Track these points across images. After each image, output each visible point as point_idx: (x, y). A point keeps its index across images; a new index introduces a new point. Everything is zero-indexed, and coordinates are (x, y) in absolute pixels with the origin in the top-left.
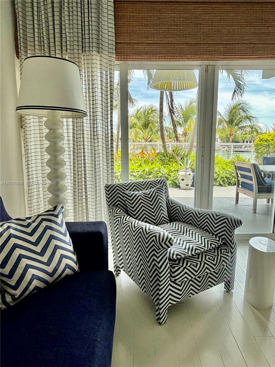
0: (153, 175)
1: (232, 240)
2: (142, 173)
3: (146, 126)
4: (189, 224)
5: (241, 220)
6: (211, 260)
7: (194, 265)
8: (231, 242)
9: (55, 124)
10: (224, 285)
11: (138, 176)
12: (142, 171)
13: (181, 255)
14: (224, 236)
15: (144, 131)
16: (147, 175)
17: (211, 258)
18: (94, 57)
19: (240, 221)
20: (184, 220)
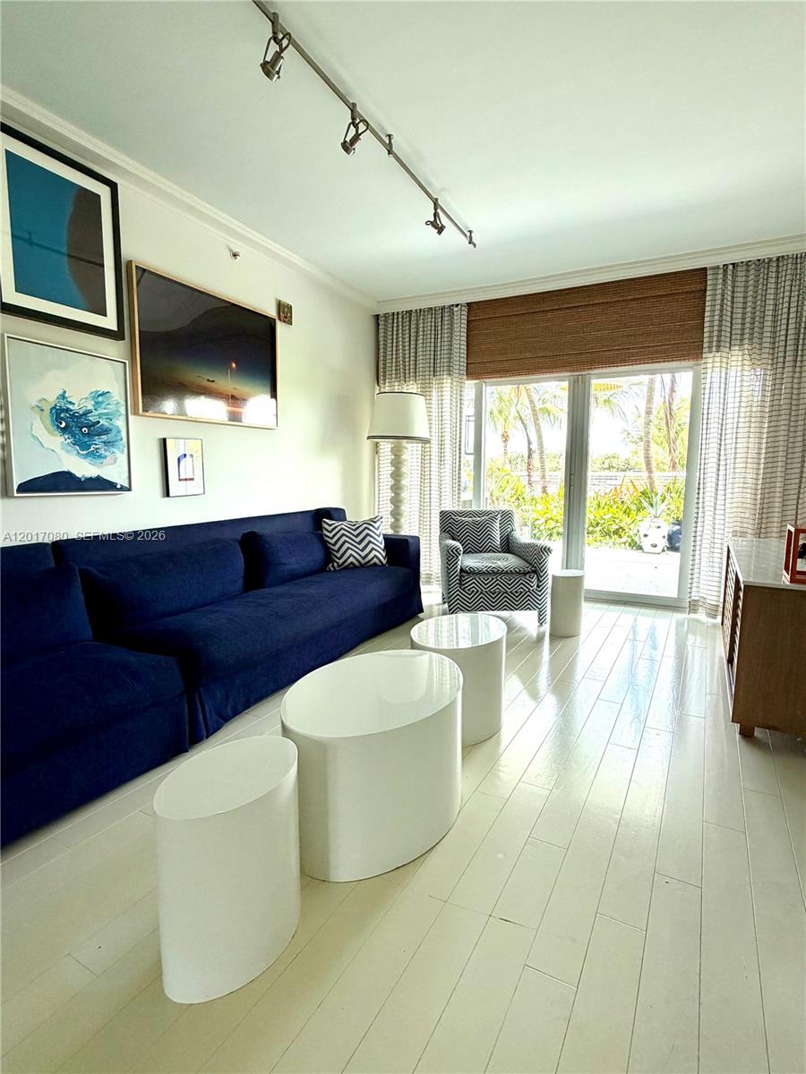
6: (507, 580)
7: (483, 578)
9: (399, 451)
17: (507, 577)
18: (445, 381)
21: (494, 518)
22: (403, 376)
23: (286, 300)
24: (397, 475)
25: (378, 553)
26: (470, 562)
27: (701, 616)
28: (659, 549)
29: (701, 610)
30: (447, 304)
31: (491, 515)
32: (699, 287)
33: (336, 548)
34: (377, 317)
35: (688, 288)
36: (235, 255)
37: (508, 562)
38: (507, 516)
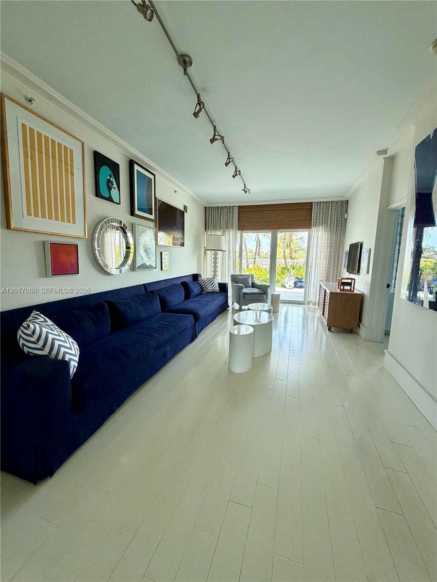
9: (216, 255)
18: (231, 231)
21: (249, 277)
22: (215, 228)
23: (186, 205)
24: (215, 263)
25: (217, 289)
26: (245, 290)
27: (311, 306)
28: (291, 287)
29: (311, 304)
30: (231, 206)
31: (248, 276)
32: (310, 207)
33: (204, 287)
34: (206, 208)
35: (307, 207)
36: (175, 192)
37: (256, 290)
38: (252, 276)
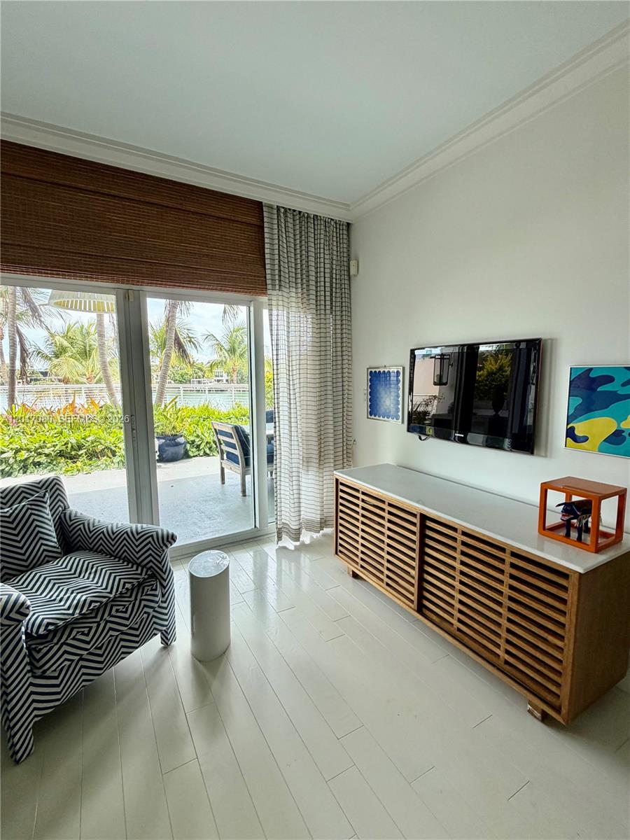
0: (85, 450)
1: (163, 567)
2: (64, 448)
3: (86, 354)
4: (100, 552)
5: (174, 533)
6: (122, 612)
7: (83, 634)
8: (162, 571)
10: (160, 639)
11: (53, 454)
12: (63, 443)
13: (58, 622)
14: (151, 564)
15: (84, 363)
16: (75, 450)
17: (121, 608)
19: (173, 535)
20: (91, 547)
32: (254, 221)
35: (247, 218)
